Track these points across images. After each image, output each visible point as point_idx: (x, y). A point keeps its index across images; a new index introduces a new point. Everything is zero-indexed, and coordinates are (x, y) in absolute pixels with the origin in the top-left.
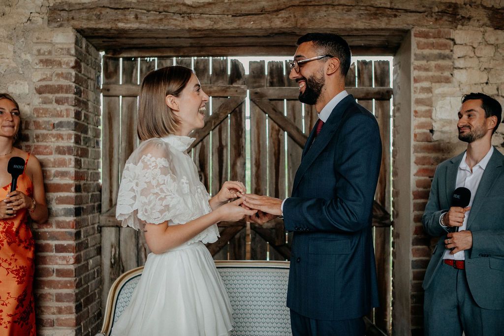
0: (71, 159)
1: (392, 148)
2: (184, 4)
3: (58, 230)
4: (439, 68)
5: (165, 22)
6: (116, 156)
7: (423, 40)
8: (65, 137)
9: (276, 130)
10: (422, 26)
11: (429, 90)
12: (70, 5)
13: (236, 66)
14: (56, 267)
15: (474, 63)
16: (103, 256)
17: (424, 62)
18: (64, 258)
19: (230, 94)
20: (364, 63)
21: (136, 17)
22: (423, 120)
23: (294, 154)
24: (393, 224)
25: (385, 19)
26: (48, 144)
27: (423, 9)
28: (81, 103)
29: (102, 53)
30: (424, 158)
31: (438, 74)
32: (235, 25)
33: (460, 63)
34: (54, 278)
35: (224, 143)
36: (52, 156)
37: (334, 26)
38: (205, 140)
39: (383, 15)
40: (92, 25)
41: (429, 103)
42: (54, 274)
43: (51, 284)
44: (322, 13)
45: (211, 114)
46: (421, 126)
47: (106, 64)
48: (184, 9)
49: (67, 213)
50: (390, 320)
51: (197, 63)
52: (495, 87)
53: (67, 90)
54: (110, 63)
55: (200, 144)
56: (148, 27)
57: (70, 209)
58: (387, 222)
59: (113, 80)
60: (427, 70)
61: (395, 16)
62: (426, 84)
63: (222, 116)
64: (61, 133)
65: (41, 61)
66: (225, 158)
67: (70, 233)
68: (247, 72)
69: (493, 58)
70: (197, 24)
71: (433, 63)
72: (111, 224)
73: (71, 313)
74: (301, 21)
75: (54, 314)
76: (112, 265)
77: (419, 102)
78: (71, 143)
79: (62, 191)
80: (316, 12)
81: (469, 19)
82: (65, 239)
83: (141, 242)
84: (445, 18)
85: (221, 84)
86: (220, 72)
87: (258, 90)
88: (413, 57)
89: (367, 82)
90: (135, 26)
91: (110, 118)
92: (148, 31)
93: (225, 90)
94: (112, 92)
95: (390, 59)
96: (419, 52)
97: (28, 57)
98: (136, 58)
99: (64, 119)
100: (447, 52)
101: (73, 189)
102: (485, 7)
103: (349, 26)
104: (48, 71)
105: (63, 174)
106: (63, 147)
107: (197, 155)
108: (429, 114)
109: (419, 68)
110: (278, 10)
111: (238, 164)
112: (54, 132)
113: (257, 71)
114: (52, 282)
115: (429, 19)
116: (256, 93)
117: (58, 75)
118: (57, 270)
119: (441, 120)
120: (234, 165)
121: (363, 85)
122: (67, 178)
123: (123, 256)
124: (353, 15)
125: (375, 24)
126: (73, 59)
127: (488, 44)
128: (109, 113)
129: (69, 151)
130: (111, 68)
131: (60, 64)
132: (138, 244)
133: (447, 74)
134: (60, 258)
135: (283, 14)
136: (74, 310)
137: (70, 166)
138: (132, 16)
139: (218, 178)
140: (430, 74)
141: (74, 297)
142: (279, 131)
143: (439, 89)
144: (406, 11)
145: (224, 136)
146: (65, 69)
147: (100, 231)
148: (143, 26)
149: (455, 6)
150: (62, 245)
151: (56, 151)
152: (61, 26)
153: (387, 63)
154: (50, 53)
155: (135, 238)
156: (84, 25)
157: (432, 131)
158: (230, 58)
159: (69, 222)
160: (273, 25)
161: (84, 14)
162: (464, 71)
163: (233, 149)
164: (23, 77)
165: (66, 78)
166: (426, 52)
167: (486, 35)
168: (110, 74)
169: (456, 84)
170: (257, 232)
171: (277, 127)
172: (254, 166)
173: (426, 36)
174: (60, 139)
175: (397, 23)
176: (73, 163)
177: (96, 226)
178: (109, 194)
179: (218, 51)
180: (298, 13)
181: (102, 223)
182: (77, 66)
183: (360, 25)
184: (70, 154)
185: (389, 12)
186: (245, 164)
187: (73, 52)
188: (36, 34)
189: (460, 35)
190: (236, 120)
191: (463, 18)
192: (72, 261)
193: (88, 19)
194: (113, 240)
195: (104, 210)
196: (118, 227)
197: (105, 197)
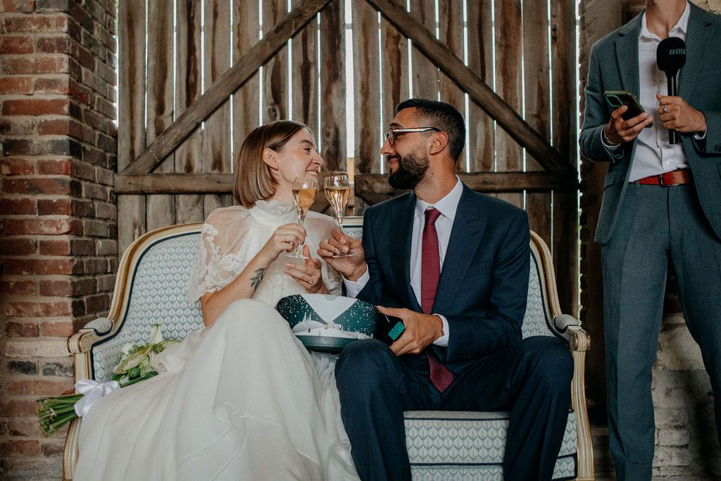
0: (62, 59)
1: (578, 66)
3: (43, 176)
6: (139, 82)
8: (53, 23)
9: (394, 37)
14: (40, 238)
16: (120, 242)
18: (53, 223)
23: (422, 76)
24: (581, 186)
26: (25, 36)
34: (37, 256)
35: (311, 59)
36: (34, 54)
38: (281, 54)
42: (38, 251)
43: (33, 267)
45: (289, 10)
49: (57, 147)
55: (273, 60)
57: (62, 142)
58: (572, 184)
63: (308, 14)
64: (47, 16)
66: (312, 82)
67: (62, 182)
72: (132, 189)
73: (67, 315)
75: (37, 315)
78: (62, 32)
79: (48, 113)
82: (53, 192)
91: (131, 20)
101: (66, 108)
105: (50, 84)
106: (49, 39)
107: (269, 78)
111: (334, 91)
112: (35, 16)
114: (34, 262)
118: (42, 243)
120: (327, 94)
122: (57, 91)
128: (129, 14)
129: (59, 45)
134: (46, 222)
136: (70, 310)
137: (62, 70)
139: (302, 114)
141: (70, 288)
142: (399, 38)
145: (310, 47)
147: (116, 202)
150: (49, 202)
151: (38, 46)
155: (171, 212)
159: (61, 163)
163: (326, 68)
170: (364, 199)
171: (395, 32)
172: (359, 94)
174: (45, 26)
176: (66, 66)
177: (108, 189)
178: (129, 143)
181: (118, 188)
184: (60, 51)
186: (344, 91)
190: (331, 22)
192: (66, 228)
194: (137, 215)
195: (121, 167)
196: (145, 194)
197: (123, 146)
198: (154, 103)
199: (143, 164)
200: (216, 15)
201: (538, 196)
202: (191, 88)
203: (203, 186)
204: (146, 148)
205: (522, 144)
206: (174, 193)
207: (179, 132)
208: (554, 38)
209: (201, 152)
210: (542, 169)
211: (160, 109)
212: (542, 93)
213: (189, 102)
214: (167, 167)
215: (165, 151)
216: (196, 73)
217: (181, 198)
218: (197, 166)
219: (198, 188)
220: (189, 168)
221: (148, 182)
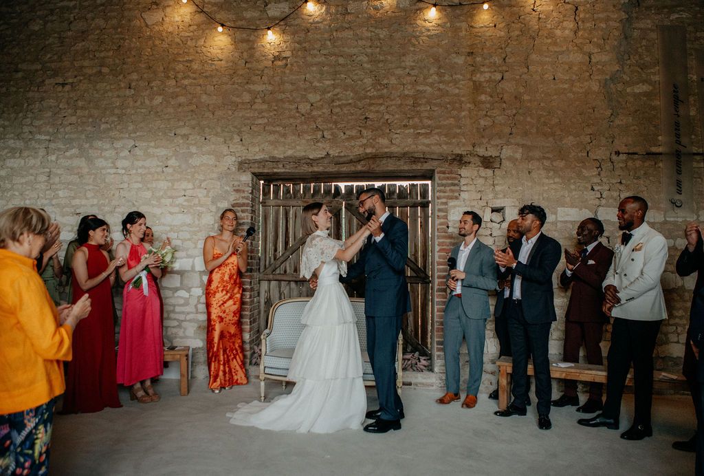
2: (309, 159)
4: (452, 191)
5: (299, 168)
6: (268, 240)
7: (442, 175)
10: (442, 167)
11: (446, 204)
12: (249, 160)
13: (337, 188)
15: (472, 188)
16: (261, 297)
17: (443, 188)
19: (334, 204)
20: (413, 185)
21: (283, 166)
22: (442, 220)
24: (430, 281)
25: (420, 164)
27: (442, 158)
28: (253, 212)
29: (262, 182)
30: (443, 242)
31: (451, 194)
32: (336, 169)
33: (464, 188)
37: (390, 168)
39: (418, 162)
40: (261, 170)
41: (446, 211)
44: (384, 162)
46: (441, 224)
47: (263, 188)
48: (309, 161)
50: (429, 340)
51: (314, 187)
52: (485, 201)
53: (247, 205)
54: (266, 187)
56: (290, 171)
58: (427, 280)
59: (267, 197)
60: (445, 192)
61: (426, 162)
62: (444, 200)
64: (244, 228)
65: (234, 190)
67: (248, 282)
68: (343, 192)
69: (484, 185)
70: (316, 169)
71: (448, 188)
72: (265, 279)
74: (372, 166)
76: (265, 303)
77: (440, 210)
80: (381, 161)
81: (469, 163)
83: (282, 290)
84: (455, 162)
85: (328, 198)
86: (328, 192)
87: (350, 202)
88: (436, 185)
89: (415, 197)
90: (283, 170)
91: (266, 218)
92: (289, 173)
93: (331, 202)
94: (267, 204)
95: (429, 182)
96: (440, 182)
97: (228, 188)
98: (280, 185)
99: (246, 221)
100: (456, 182)
102: (479, 156)
103: (399, 169)
104: (238, 195)
108: (446, 217)
109: (440, 191)
110: (360, 161)
113: (349, 190)
115: (446, 163)
116: (348, 204)
117: (243, 197)
119: (453, 220)
121: (413, 198)
123: (272, 297)
124: (402, 162)
125: (414, 167)
126: (251, 189)
127: (480, 177)
128: (265, 216)
130: (266, 190)
131: (244, 191)
132: (280, 291)
133: (456, 194)
135: (362, 163)
138: (281, 166)
140: (446, 194)
143: (452, 203)
144: (432, 159)
146: (246, 194)
147: (259, 284)
148: (287, 170)
149: (461, 156)
152: (244, 171)
153: (428, 185)
154: (239, 186)
155: (279, 287)
156: (256, 171)
157: (448, 227)
158: (333, 184)
160: (357, 169)
161: (256, 165)
162: (466, 193)
164: (225, 199)
165: (247, 199)
166: (444, 182)
167: (480, 172)
168: (266, 193)
169: (462, 200)
173: (444, 173)
174: (243, 231)
175: (427, 166)
177: (258, 280)
178: (264, 262)
179: (326, 180)
180: (371, 162)
181: (261, 279)
182: (252, 193)
183: (406, 168)
185: (422, 160)
187: (251, 185)
188: (232, 176)
189: (464, 172)
190: (337, 219)
191: (466, 162)
192: (248, 297)
193: (259, 168)
194: (266, 288)
195: (261, 271)
196: (269, 281)
197: (262, 263)
198: (273, 248)
199: (269, 271)
200: (296, 217)
201: (414, 285)
202: (287, 243)
203: (290, 279)
204: (270, 265)
205: (408, 266)
206: (280, 281)
207: (282, 259)
208: (421, 226)
209: (290, 266)
210: (415, 275)
211: (276, 250)
212: (416, 246)
213: (286, 249)
214: (278, 271)
215: (277, 266)
216: (288, 238)
217: (282, 282)
218: (288, 271)
219: (288, 279)
220: (285, 271)
221: (271, 277)
